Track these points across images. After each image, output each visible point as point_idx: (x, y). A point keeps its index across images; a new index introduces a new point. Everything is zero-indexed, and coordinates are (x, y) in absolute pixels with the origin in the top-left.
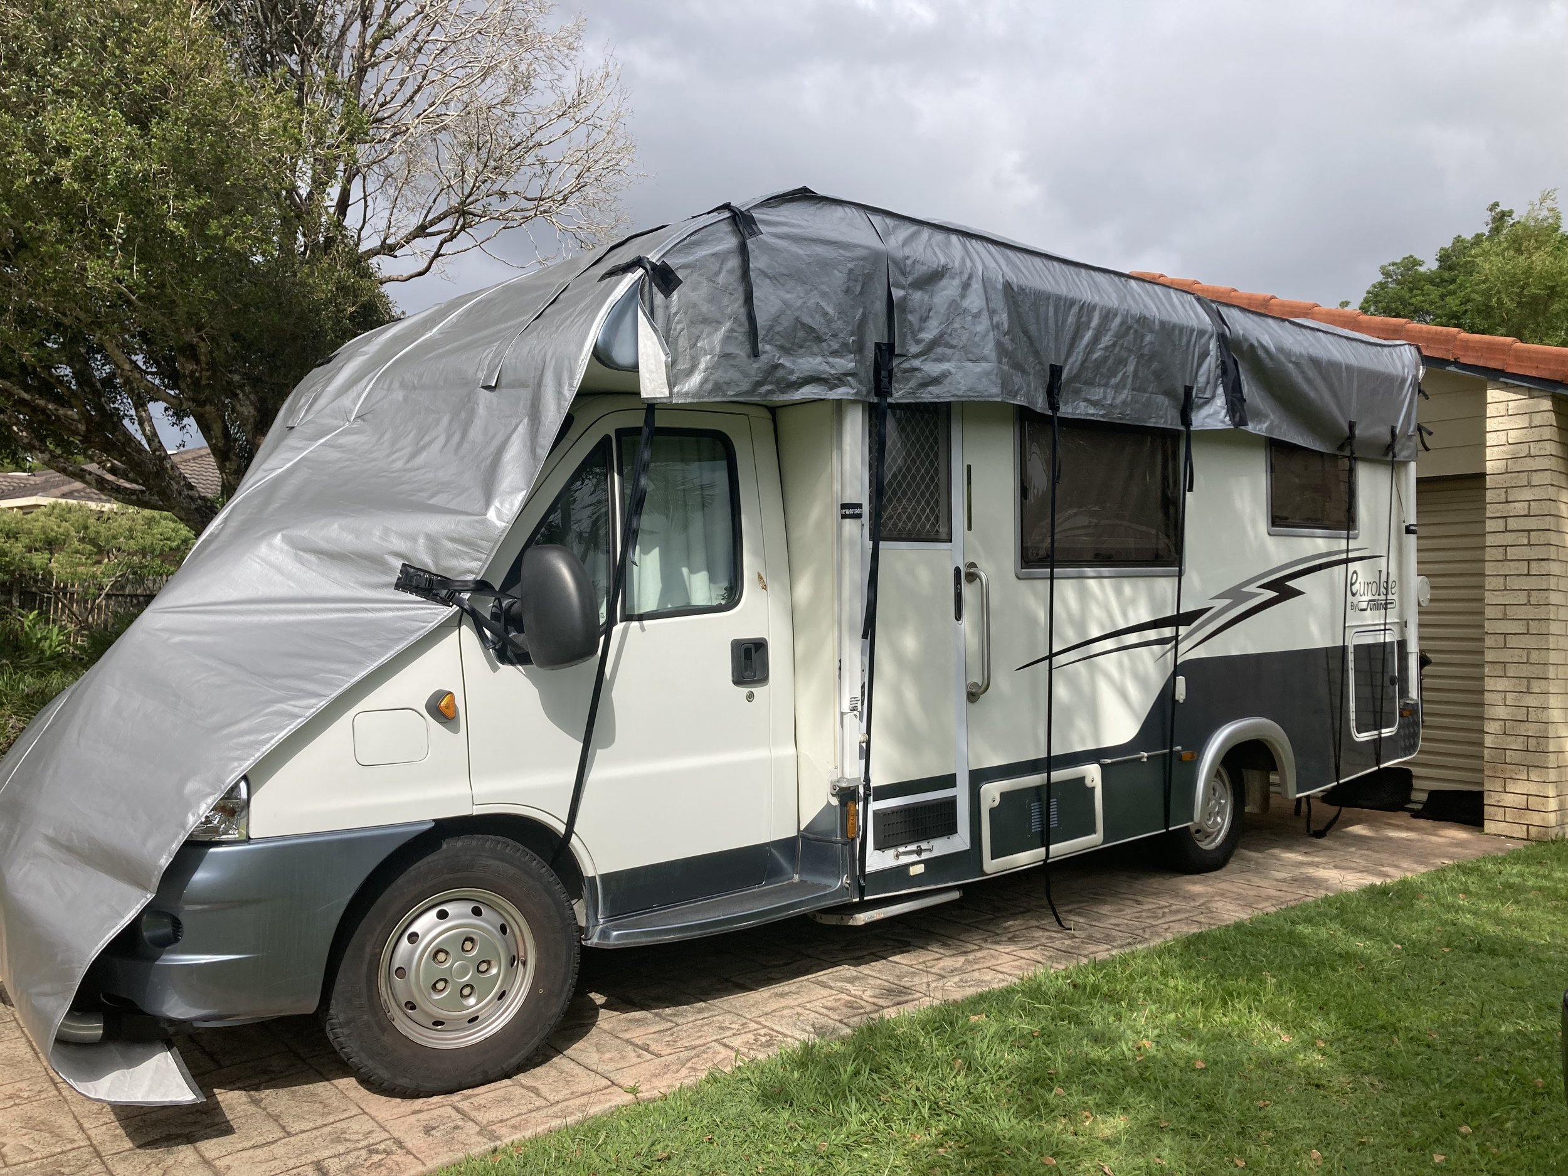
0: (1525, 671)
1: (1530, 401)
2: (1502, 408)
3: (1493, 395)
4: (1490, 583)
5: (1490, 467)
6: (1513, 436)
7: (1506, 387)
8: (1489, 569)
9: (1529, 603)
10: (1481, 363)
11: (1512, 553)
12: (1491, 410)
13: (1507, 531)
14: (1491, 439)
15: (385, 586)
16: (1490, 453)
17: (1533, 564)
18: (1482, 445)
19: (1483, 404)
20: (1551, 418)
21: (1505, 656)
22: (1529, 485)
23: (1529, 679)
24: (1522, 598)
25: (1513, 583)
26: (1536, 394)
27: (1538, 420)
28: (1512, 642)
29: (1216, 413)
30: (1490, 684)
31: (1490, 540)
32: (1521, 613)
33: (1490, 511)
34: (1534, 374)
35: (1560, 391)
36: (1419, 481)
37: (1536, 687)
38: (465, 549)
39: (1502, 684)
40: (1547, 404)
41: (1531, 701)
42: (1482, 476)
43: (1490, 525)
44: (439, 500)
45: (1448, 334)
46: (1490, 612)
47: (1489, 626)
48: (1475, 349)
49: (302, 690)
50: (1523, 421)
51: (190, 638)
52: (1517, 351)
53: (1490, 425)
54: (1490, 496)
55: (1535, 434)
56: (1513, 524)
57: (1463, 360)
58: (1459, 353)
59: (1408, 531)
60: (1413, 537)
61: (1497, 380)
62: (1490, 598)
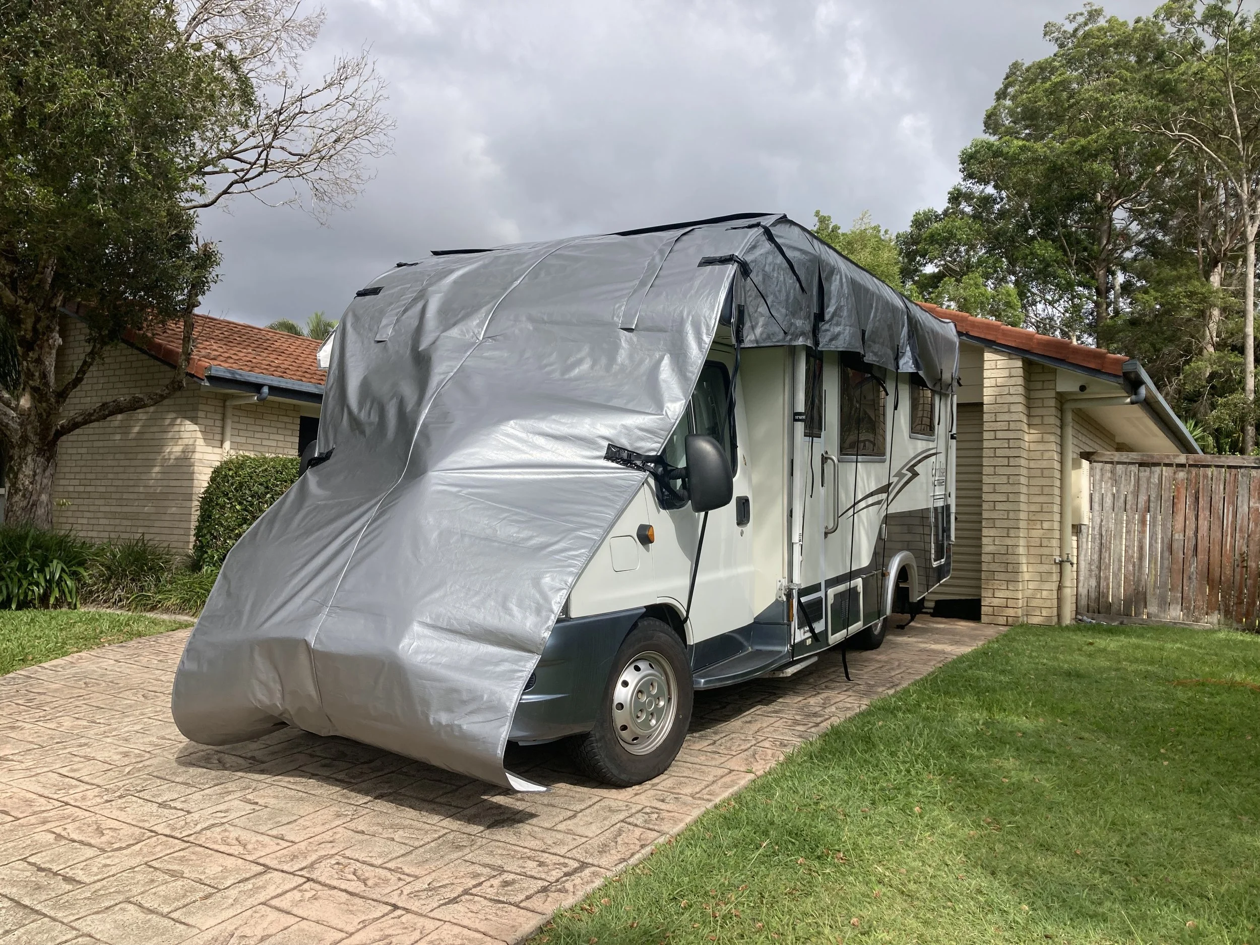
0: (1006, 524)
1: (1010, 361)
2: (993, 364)
3: (988, 356)
4: (986, 471)
5: (986, 400)
6: (1000, 381)
7: (996, 352)
8: (985, 462)
9: (1008, 483)
10: (982, 336)
11: (999, 452)
12: (986, 365)
13: (996, 439)
14: (987, 383)
15: (598, 457)
16: (986, 391)
17: (1011, 459)
18: (981, 386)
19: (982, 361)
20: (1020, 372)
21: (995, 515)
22: (1009, 412)
23: (1008, 528)
24: (1004, 479)
25: (1000, 471)
26: (1014, 357)
27: (1015, 372)
28: (999, 506)
29: (907, 362)
30: (985, 532)
31: (986, 444)
32: (1004, 489)
33: (986, 426)
34: (1013, 345)
35: (1027, 356)
36: (958, 405)
37: (1012, 533)
38: (649, 435)
39: (992, 532)
40: (1019, 364)
41: (1009, 542)
42: (981, 404)
43: (986, 435)
44: (614, 403)
45: (962, 317)
46: (985, 488)
47: (985, 497)
48: (978, 327)
49: (585, 523)
50: (1005, 373)
51: (479, 490)
52: (1003, 330)
53: (986, 374)
54: (986, 417)
55: (1013, 381)
56: (1000, 435)
57: (971, 333)
58: (969, 328)
59: (952, 437)
60: (954, 441)
61: (990, 347)
62: (985, 479)
